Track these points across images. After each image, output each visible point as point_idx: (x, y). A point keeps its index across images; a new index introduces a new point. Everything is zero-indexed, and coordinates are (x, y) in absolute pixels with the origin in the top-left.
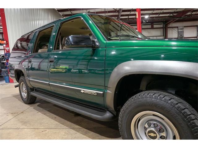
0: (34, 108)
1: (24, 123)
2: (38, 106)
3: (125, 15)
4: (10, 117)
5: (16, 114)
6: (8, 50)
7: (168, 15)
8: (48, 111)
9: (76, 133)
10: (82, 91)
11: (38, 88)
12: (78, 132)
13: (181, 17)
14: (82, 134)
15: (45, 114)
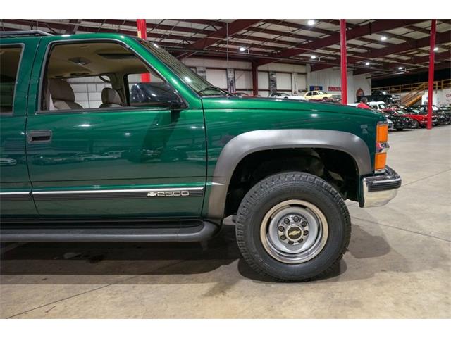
3: (87, 28)
7: (179, 41)
9: (134, 287)
10: (152, 195)
12: (137, 283)
13: (202, 50)
14: (148, 283)
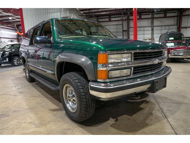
1: (21, 93)
2: (36, 84)
8: (40, 87)
10: (47, 72)
11: (35, 71)
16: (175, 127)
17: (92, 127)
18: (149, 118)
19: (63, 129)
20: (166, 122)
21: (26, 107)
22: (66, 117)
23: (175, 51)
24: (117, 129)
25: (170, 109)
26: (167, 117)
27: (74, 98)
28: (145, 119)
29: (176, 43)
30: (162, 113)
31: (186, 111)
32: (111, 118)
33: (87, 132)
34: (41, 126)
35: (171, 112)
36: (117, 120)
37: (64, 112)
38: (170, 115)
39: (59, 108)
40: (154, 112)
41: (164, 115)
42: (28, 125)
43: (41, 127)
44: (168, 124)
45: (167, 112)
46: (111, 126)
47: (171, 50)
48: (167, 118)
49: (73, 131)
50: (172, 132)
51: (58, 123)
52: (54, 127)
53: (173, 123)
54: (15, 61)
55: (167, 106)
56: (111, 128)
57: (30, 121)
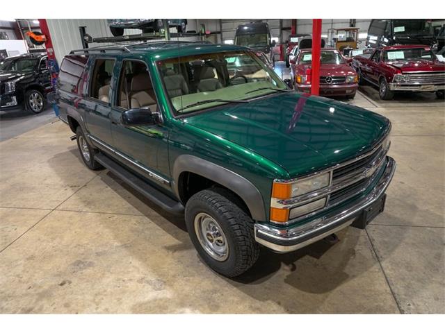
0: (102, 179)
1: (88, 203)
4: (70, 192)
5: (77, 188)
6: (51, 54)
10: (151, 175)
15: (115, 190)
16: (392, 279)
17: (253, 286)
18: (350, 262)
19: (204, 292)
20: (377, 270)
21: (116, 244)
22: (201, 264)
23: (405, 76)
24: (298, 288)
25: (386, 240)
26: (381, 259)
27: (220, 238)
28: (343, 265)
29: (410, 51)
30: (372, 249)
31: (413, 244)
32: (283, 265)
33: (246, 295)
34: (163, 286)
35: (387, 248)
36: (294, 269)
37: (195, 252)
38: (385, 254)
39: (181, 242)
40: (357, 248)
41: (374, 255)
42: (139, 285)
43: (164, 288)
44: (381, 274)
45: (380, 248)
46: (286, 281)
47: (397, 73)
48: (379, 261)
49: (222, 295)
50: (386, 291)
51: (191, 278)
52: (187, 288)
53: (388, 272)
54: (31, 101)
55: (382, 232)
56: (286, 285)
57: (138, 276)
